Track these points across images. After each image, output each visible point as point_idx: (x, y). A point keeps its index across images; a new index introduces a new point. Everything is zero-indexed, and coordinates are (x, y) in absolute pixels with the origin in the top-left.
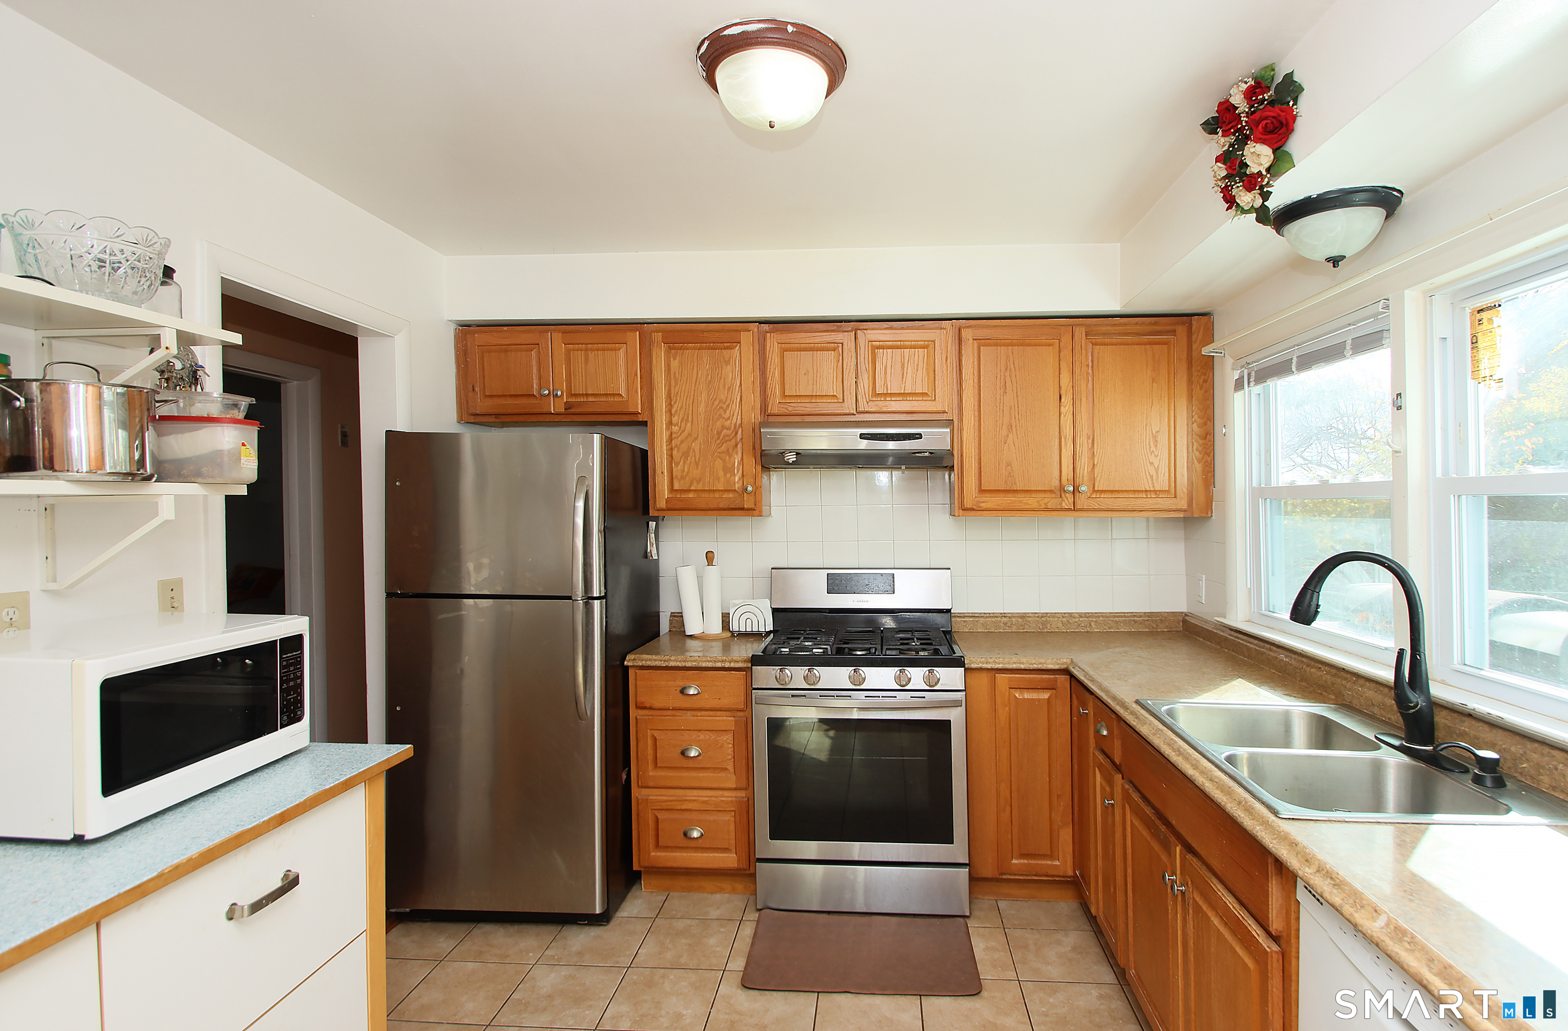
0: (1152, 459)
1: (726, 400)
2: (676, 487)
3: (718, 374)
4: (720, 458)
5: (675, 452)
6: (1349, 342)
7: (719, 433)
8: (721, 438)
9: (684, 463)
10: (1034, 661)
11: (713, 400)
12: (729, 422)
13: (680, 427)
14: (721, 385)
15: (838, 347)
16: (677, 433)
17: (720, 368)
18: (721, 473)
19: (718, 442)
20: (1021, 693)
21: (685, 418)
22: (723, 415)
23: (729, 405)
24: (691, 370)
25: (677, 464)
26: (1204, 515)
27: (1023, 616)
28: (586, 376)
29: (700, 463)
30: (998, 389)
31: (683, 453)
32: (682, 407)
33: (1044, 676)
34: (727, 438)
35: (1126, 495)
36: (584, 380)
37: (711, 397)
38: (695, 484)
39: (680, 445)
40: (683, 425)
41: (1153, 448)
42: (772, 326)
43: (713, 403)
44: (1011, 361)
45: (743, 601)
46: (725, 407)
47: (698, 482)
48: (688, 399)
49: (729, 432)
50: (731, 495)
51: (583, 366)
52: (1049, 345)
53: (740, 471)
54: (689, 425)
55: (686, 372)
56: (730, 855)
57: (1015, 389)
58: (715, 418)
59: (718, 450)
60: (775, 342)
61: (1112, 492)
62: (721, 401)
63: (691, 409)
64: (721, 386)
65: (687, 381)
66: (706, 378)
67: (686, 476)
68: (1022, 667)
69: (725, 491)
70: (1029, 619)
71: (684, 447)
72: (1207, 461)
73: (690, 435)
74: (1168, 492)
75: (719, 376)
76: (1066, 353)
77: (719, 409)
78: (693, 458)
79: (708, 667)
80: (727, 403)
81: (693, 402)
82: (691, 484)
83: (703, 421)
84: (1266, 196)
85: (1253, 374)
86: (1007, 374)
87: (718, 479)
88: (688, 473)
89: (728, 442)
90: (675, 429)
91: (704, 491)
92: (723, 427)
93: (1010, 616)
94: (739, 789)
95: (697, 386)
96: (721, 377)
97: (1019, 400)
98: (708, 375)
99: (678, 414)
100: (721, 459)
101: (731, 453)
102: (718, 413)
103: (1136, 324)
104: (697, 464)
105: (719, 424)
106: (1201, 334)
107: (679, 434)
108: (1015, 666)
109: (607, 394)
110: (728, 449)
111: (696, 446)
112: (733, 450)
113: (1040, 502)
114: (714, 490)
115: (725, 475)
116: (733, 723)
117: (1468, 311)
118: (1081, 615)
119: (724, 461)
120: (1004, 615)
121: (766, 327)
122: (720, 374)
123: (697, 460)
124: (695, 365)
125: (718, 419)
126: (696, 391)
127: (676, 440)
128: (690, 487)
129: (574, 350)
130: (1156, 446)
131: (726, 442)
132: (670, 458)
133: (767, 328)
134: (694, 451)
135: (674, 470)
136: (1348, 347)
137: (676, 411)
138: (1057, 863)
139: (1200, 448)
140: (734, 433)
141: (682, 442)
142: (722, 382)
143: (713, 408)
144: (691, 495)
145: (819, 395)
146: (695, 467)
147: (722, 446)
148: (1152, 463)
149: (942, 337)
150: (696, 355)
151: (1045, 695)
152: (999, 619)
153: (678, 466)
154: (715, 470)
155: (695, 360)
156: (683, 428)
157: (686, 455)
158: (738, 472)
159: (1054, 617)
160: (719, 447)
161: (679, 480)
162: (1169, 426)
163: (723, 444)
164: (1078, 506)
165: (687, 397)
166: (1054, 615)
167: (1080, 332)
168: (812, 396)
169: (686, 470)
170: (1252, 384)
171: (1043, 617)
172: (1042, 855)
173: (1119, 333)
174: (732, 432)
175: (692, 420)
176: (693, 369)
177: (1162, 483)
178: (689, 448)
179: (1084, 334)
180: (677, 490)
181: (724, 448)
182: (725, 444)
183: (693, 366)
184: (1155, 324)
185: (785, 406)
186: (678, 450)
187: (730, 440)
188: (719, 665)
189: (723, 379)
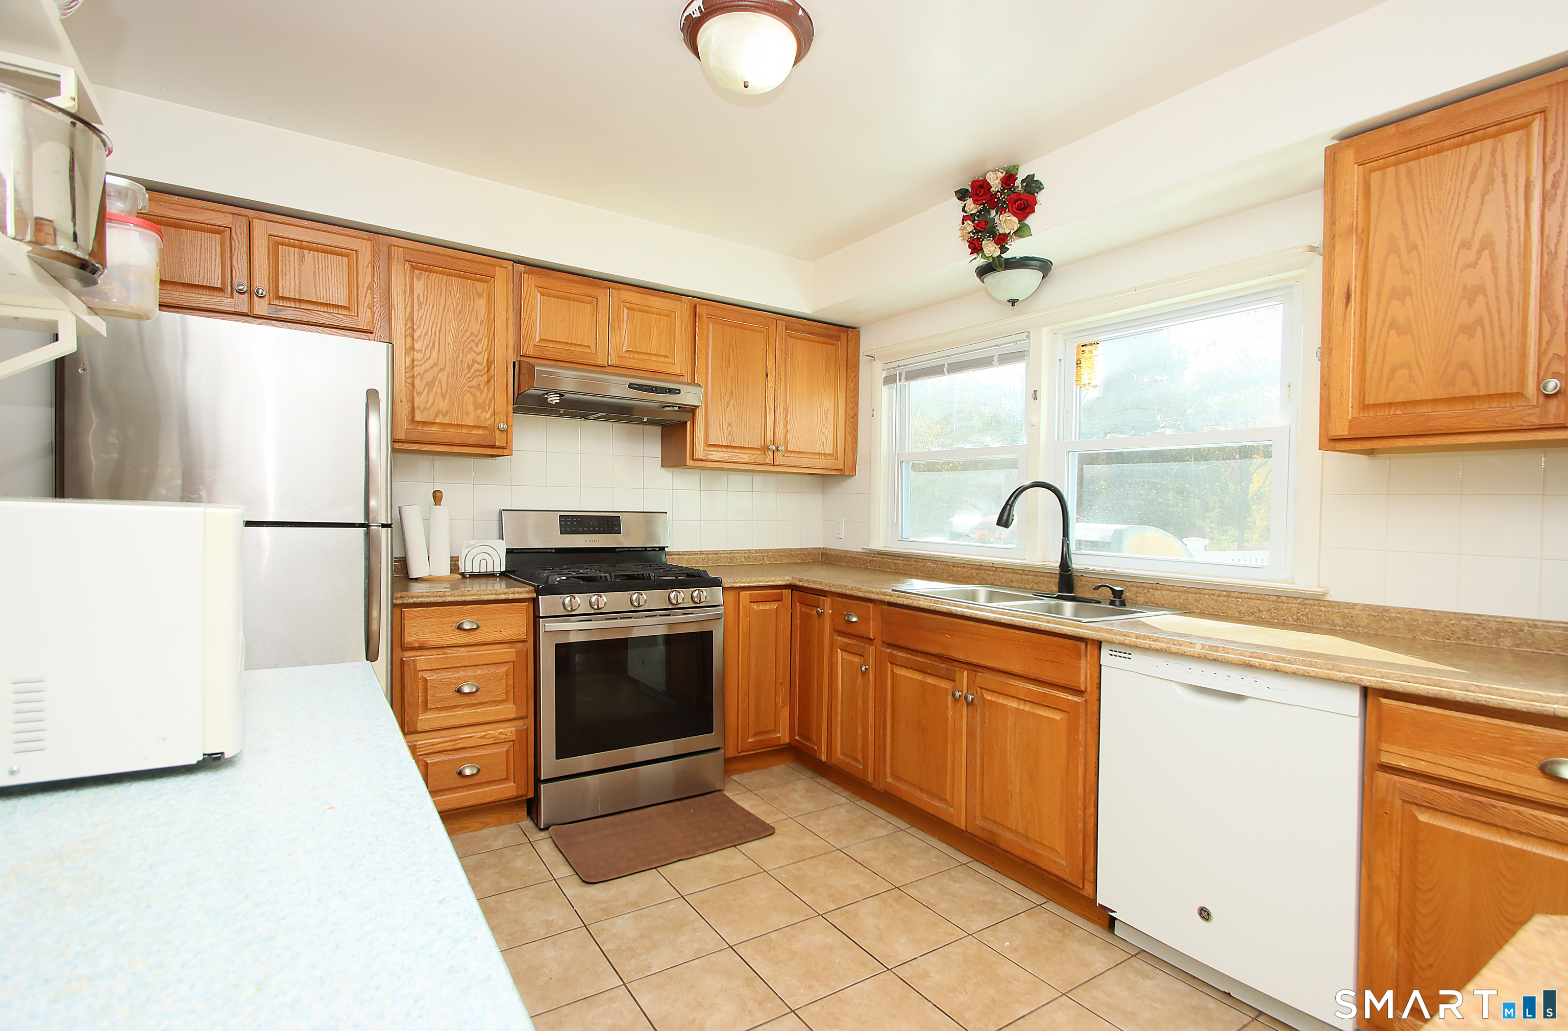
0: (824, 430)
1: (478, 334)
2: (418, 417)
3: (469, 305)
4: (470, 392)
5: (417, 381)
6: (996, 357)
7: (469, 367)
8: (472, 372)
9: (428, 394)
10: (767, 580)
11: (464, 331)
12: (480, 356)
13: (424, 355)
14: (472, 317)
15: (594, 301)
16: (419, 361)
17: (472, 300)
18: (471, 408)
19: (469, 375)
20: (758, 606)
21: (431, 345)
22: (475, 349)
23: (482, 339)
24: (439, 296)
25: (420, 394)
26: (851, 474)
27: (716, 553)
28: (300, 279)
29: (448, 396)
30: (724, 361)
31: (427, 382)
32: (426, 334)
33: (774, 591)
34: (478, 373)
35: (807, 456)
36: (297, 283)
37: (462, 328)
38: (441, 417)
39: (423, 374)
40: (428, 352)
41: (824, 422)
42: (528, 267)
43: (463, 335)
44: (734, 340)
45: (477, 541)
46: (476, 341)
47: (445, 415)
48: (434, 326)
49: (481, 367)
50: (481, 432)
51: (297, 267)
52: (761, 332)
53: (492, 408)
54: (435, 353)
55: (432, 296)
56: (507, 785)
57: (736, 363)
58: (466, 350)
59: (468, 385)
60: (533, 285)
61: (798, 452)
62: (472, 334)
63: (437, 336)
64: (473, 319)
65: (433, 306)
66: (456, 308)
67: (430, 407)
68: (761, 584)
69: (475, 427)
70: (722, 555)
71: (428, 377)
72: (854, 435)
73: (436, 364)
74: (832, 455)
75: (471, 307)
76: (772, 340)
77: (469, 342)
78: (439, 390)
79: (491, 600)
80: (479, 337)
81: (440, 329)
82: (437, 416)
83: (451, 352)
84: (1004, 249)
85: (904, 374)
86: (731, 350)
87: (468, 414)
88: (433, 405)
89: (480, 377)
90: (418, 356)
91: (450, 425)
92: (474, 361)
93: (708, 553)
94: (518, 719)
95: (445, 314)
96: (473, 309)
97: (739, 372)
98: (458, 304)
99: (422, 340)
100: (471, 394)
101: (482, 388)
102: (469, 346)
103: (819, 327)
104: (444, 396)
105: (470, 357)
106: (853, 342)
107: (423, 361)
108: (756, 584)
109: (330, 304)
110: (479, 384)
111: (443, 377)
112: (485, 386)
113: (751, 457)
114: (462, 425)
115: (476, 410)
116: (515, 654)
117: (1076, 345)
118: (756, 551)
119: (474, 396)
120: (701, 553)
121: (522, 267)
122: (472, 305)
123: (444, 392)
124: (444, 290)
125: (468, 352)
126: (444, 319)
127: (419, 367)
128: (435, 419)
129: (282, 244)
130: (826, 420)
131: (477, 376)
132: (411, 387)
133: (523, 269)
134: (440, 381)
135: (416, 399)
136: (995, 359)
137: (419, 337)
138: (778, 735)
139: (851, 425)
140: (486, 369)
141: (426, 371)
142: (474, 314)
143: (463, 340)
144: (435, 429)
145: (575, 344)
146: (441, 399)
147: (472, 380)
148: (823, 433)
149: (682, 309)
150: (444, 281)
151: (774, 606)
152: (699, 556)
153: (421, 396)
154: (464, 405)
155: (443, 286)
156: (427, 356)
157: (430, 385)
158: (489, 409)
159: (739, 553)
160: (470, 381)
161: (422, 412)
162: (834, 407)
163: (474, 378)
164: (777, 462)
165: (433, 324)
166: (738, 552)
167: (781, 325)
168: (567, 343)
169: (431, 401)
170: (903, 380)
171: (730, 553)
172: (769, 731)
173: (807, 332)
174: (484, 368)
175: (439, 349)
176: (441, 295)
177: (829, 450)
178: (435, 378)
179: (784, 328)
180: (418, 422)
181: (474, 383)
182: (476, 379)
183: (441, 291)
184: (827, 328)
185: (542, 350)
186: (422, 380)
187: (482, 376)
188: (503, 597)
189: (475, 311)
